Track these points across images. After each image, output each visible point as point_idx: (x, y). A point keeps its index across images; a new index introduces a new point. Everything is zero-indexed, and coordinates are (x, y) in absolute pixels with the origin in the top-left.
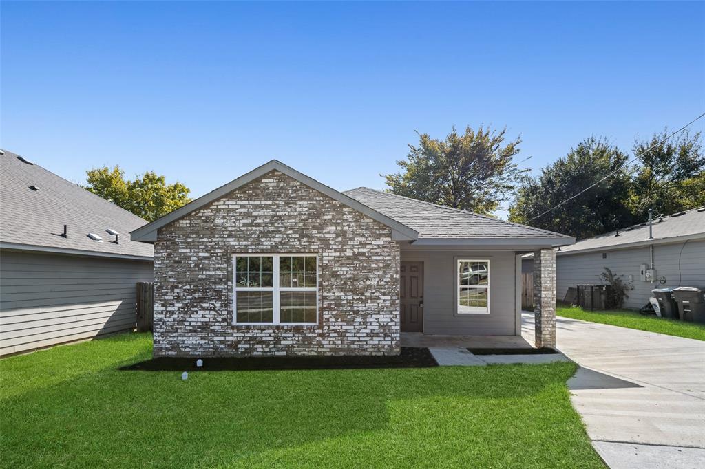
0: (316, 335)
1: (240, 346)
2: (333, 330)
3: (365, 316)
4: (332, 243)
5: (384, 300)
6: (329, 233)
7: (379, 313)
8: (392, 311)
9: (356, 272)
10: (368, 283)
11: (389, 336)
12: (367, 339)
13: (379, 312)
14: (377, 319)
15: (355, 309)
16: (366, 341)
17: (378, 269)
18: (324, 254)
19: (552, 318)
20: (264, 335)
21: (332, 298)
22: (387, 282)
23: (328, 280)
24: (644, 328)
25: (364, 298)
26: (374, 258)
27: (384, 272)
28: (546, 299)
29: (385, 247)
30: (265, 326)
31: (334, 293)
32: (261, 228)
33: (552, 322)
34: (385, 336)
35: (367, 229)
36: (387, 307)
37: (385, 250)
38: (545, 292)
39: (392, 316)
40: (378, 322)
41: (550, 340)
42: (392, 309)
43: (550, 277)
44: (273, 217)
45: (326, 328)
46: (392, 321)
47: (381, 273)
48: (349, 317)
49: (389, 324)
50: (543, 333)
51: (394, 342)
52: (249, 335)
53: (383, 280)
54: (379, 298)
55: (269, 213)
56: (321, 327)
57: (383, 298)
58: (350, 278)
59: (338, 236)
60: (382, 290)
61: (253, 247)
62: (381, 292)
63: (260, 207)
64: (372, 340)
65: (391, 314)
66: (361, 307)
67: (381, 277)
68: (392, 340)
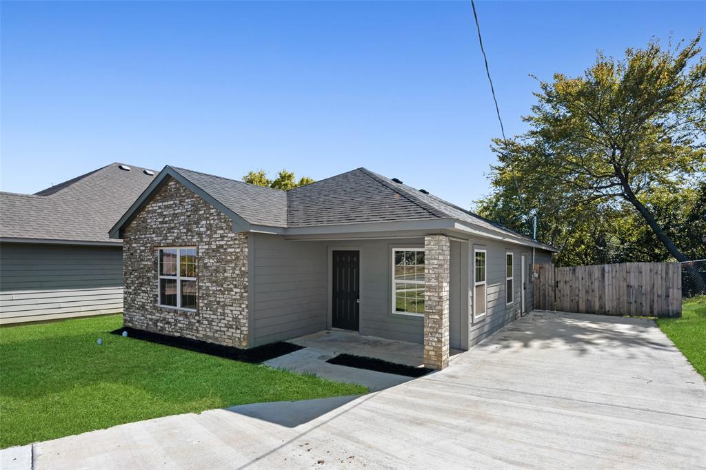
0: (195, 321)
1: (159, 324)
2: (205, 318)
3: (224, 307)
4: (204, 236)
5: (236, 293)
6: (202, 227)
7: (232, 306)
8: (241, 304)
9: (218, 264)
10: (226, 275)
11: (239, 329)
12: (226, 329)
13: (232, 303)
14: (232, 311)
15: (218, 299)
16: (224, 332)
17: (230, 262)
18: (200, 247)
19: (437, 329)
20: (170, 317)
21: (204, 288)
22: (238, 275)
23: (202, 272)
24: (699, 367)
25: (223, 289)
26: (229, 250)
27: (236, 264)
28: (430, 303)
29: (236, 239)
30: (171, 309)
31: (205, 283)
32: (167, 225)
33: (437, 335)
34: (237, 328)
35: (224, 222)
36: (237, 299)
37: (237, 242)
38: (428, 294)
39: (241, 309)
40: (232, 314)
41: (434, 358)
42: (241, 302)
43: (435, 273)
44: (173, 214)
45: (201, 315)
46: (241, 314)
47: (233, 265)
48: (214, 307)
49: (239, 317)
50: (426, 347)
51: (242, 336)
52: (162, 316)
53: (234, 273)
54: (232, 291)
55: (171, 211)
56: (198, 314)
57: (235, 290)
58: (214, 270)
59: (208, 230)
60: (235, 283)
61: (164, 241)
62: (233, 284)
63: (167, 207)
64: (228, 331)
65: (240, 307)
66: (220, 298)
67: (234, 269)
68: (241, 333)
